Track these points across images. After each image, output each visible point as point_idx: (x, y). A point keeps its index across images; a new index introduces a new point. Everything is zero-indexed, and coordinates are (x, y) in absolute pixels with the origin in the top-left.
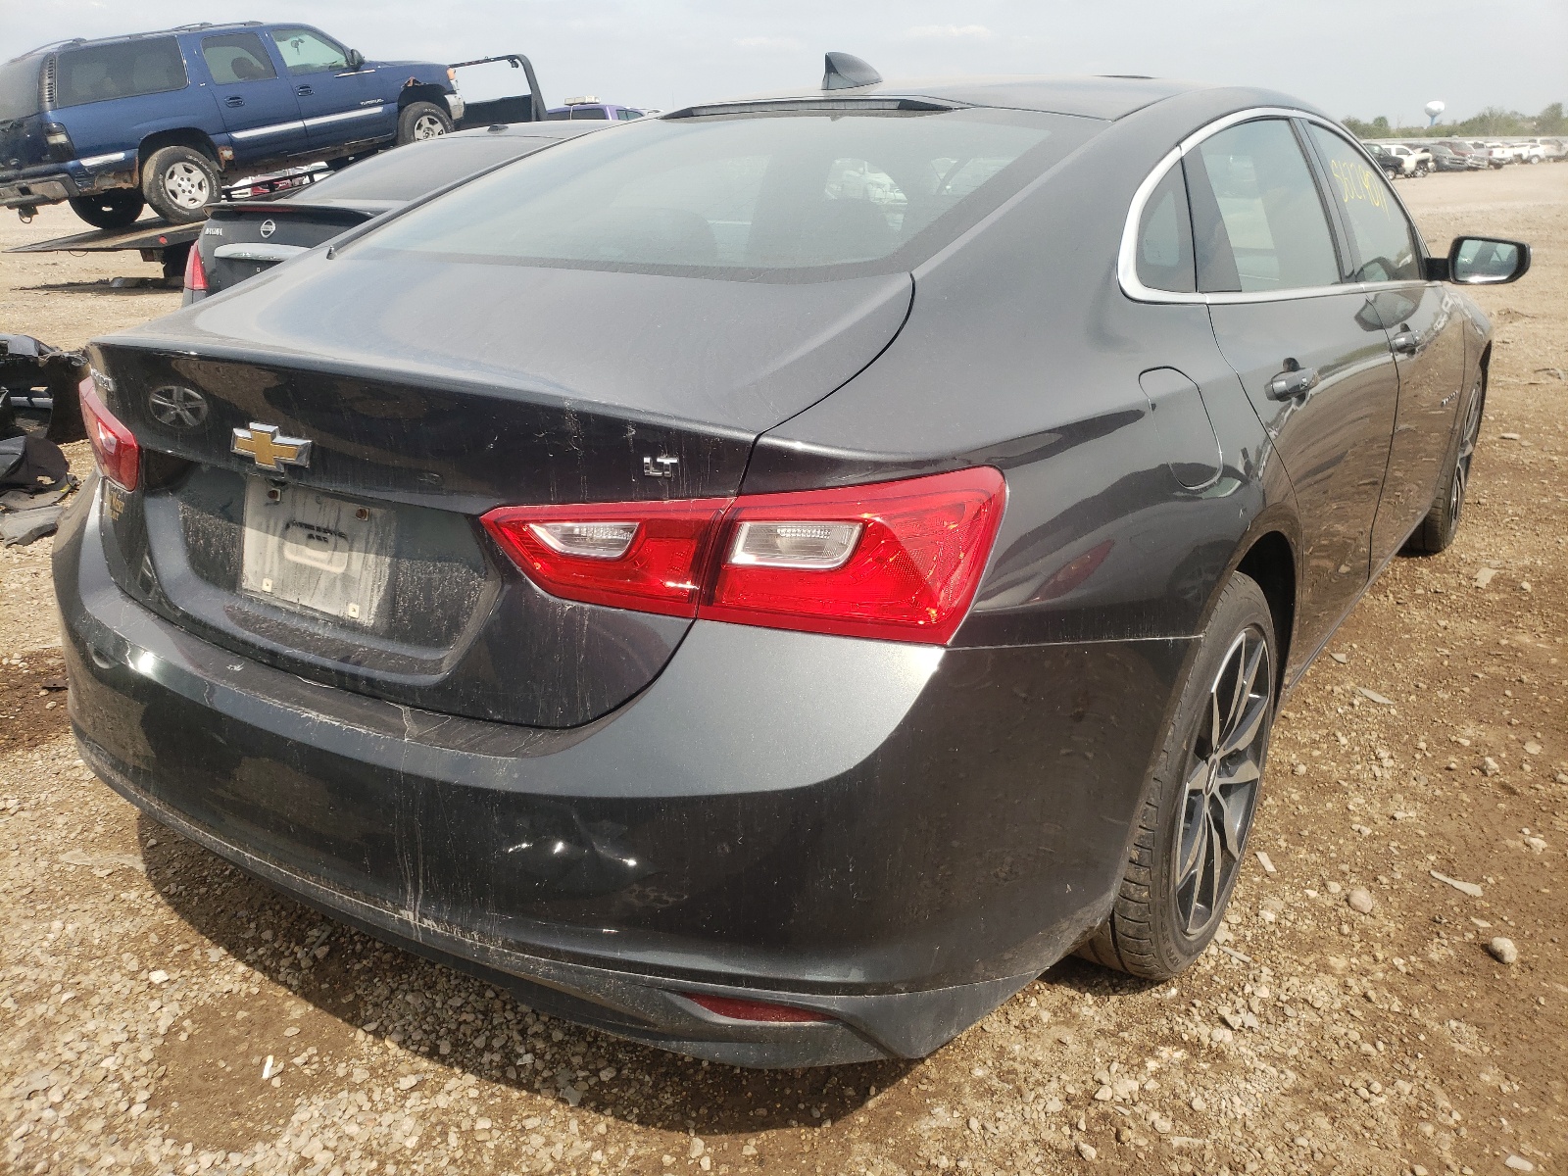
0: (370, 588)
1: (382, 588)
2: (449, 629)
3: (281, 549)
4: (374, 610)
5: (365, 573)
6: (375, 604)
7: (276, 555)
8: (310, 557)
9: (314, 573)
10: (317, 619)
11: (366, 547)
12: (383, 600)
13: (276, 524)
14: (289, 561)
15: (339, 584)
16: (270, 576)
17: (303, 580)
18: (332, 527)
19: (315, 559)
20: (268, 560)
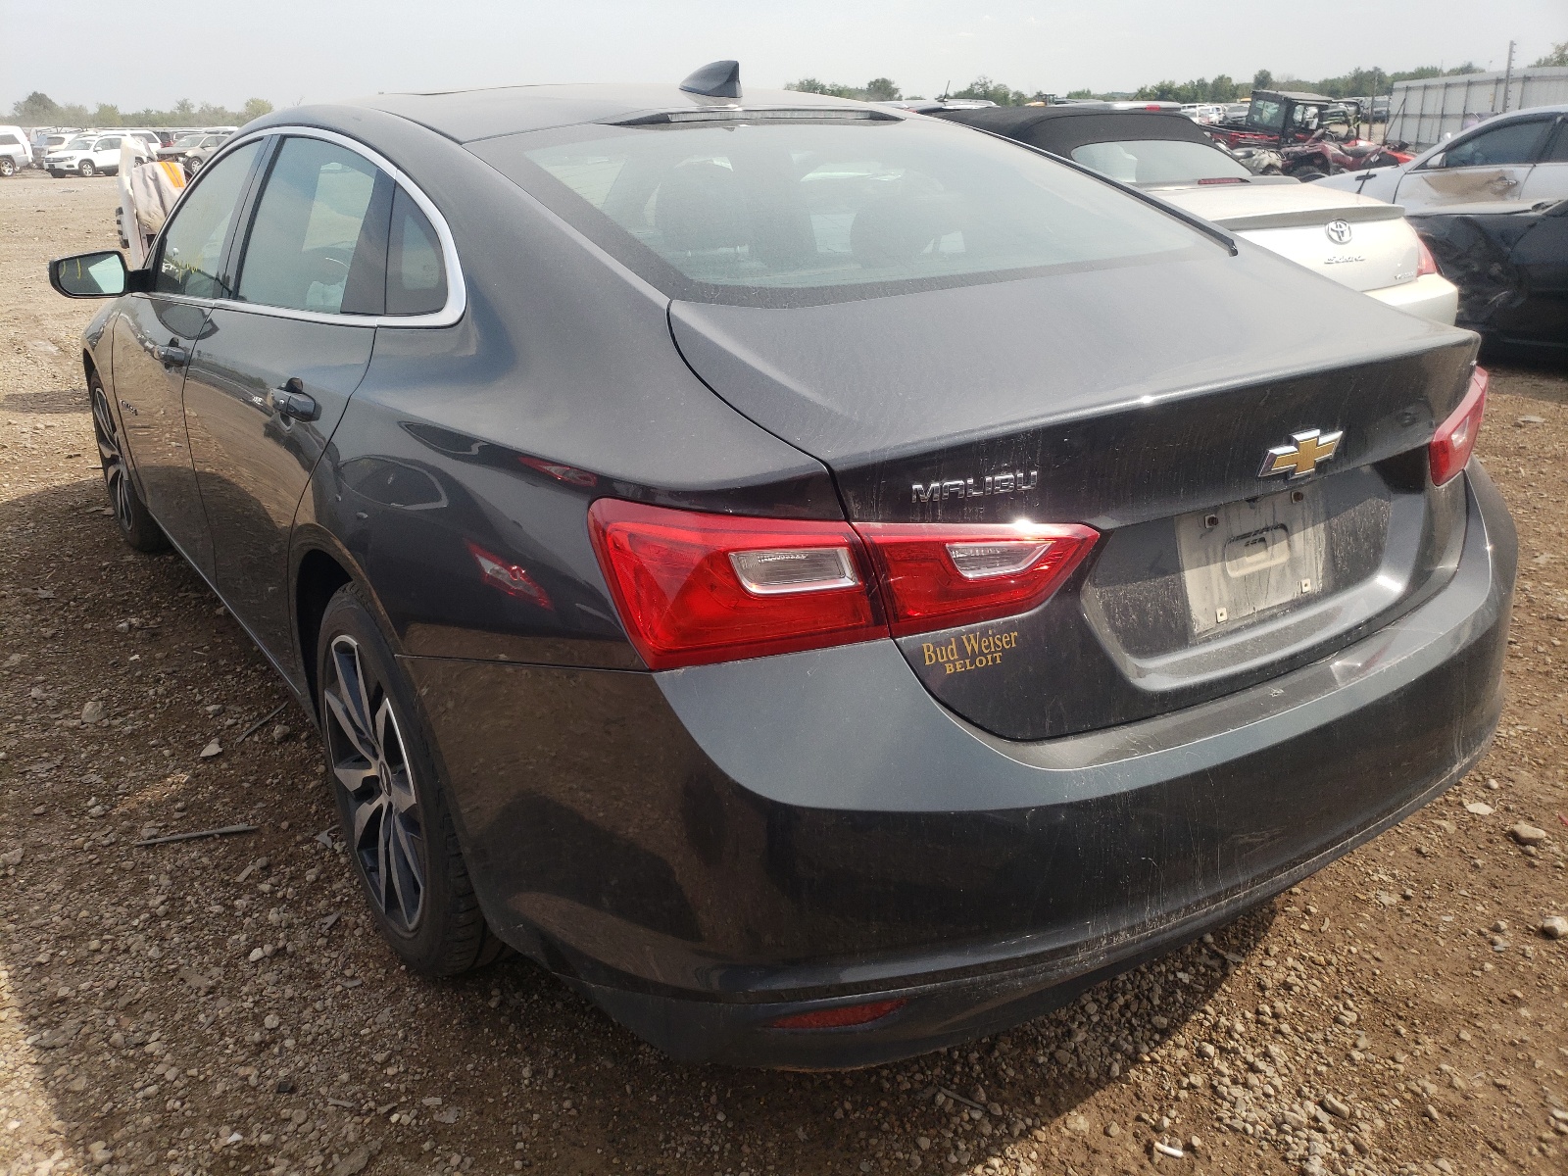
0: (1313, 558)
1: (1323, 553)
2: (1375, 554)
3: (1224, 571)
4: (1320, 575)
5: (1307, 547)
6: (1320, 567)
7: (1222, 580)
8: (1251, 564)
9: (1262, 576)
10: (1276, 614)
11: (1304, 525)
12: (1326, 561)
13: (1215, 550)
14: (1236, 579)
15: (1288, 571)
16: (1221, 605)
17: (1254, 588)
18: (1270, 524)
19: (1258, 562)
20: (1216, 590)
